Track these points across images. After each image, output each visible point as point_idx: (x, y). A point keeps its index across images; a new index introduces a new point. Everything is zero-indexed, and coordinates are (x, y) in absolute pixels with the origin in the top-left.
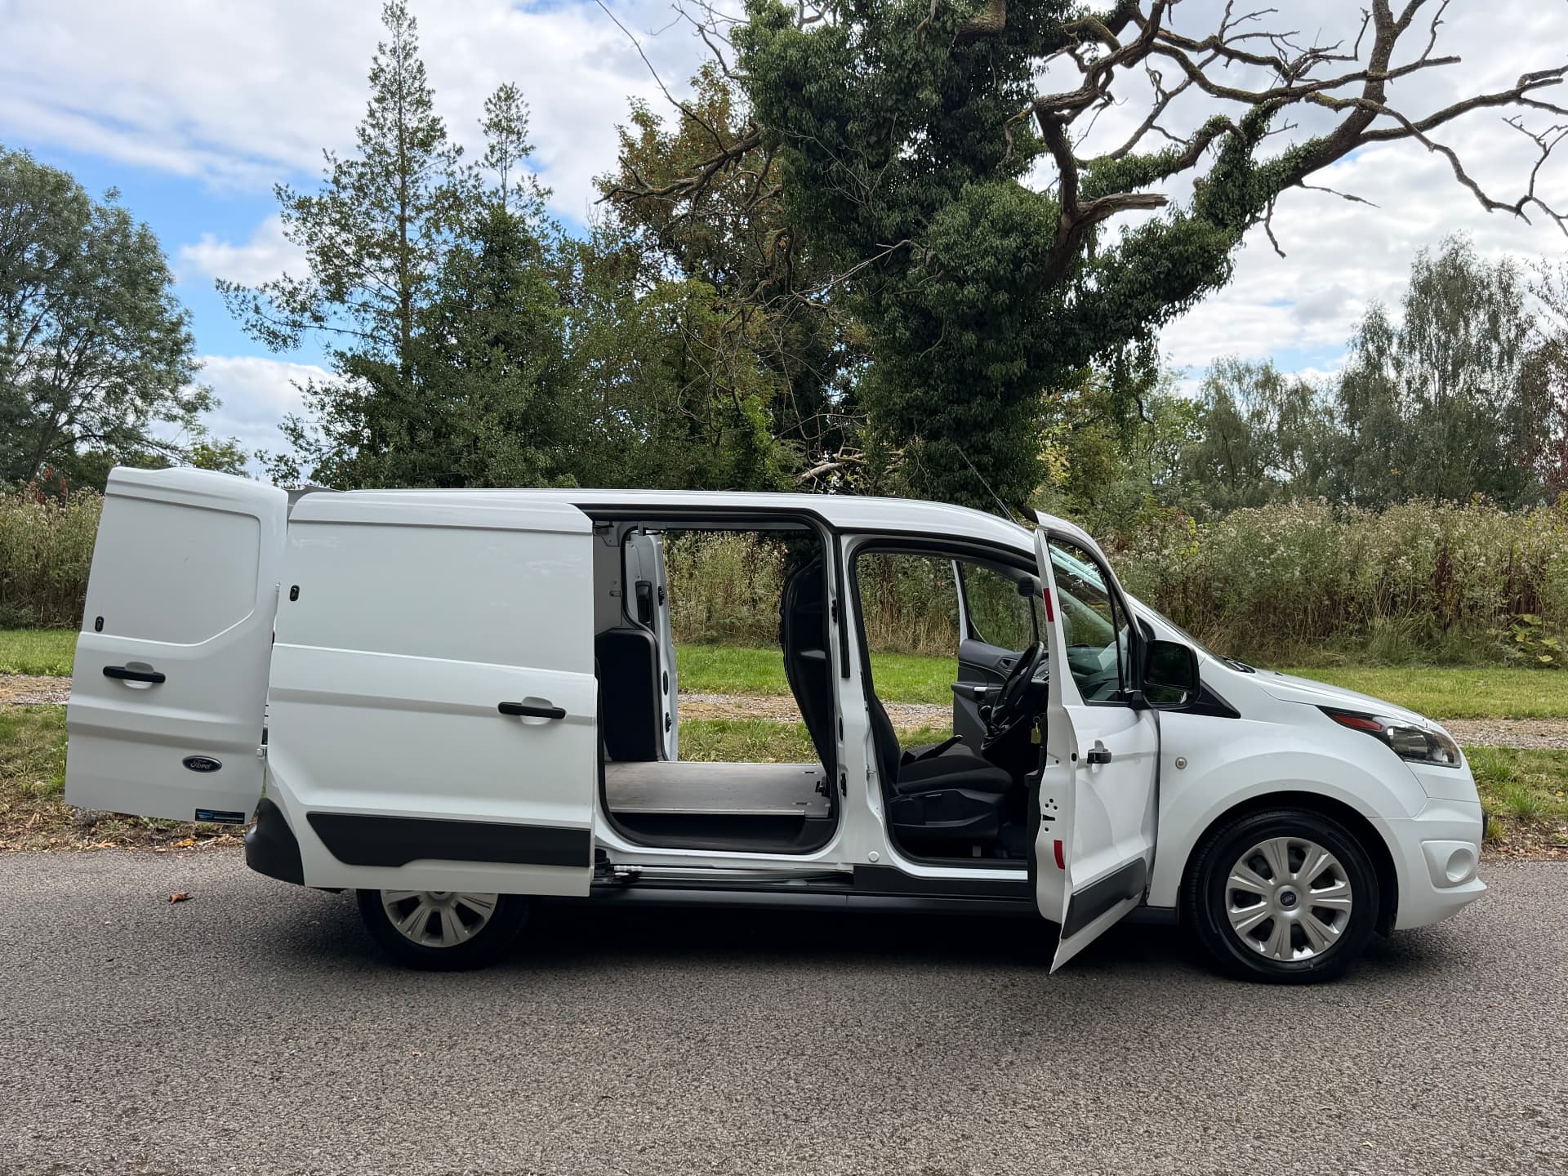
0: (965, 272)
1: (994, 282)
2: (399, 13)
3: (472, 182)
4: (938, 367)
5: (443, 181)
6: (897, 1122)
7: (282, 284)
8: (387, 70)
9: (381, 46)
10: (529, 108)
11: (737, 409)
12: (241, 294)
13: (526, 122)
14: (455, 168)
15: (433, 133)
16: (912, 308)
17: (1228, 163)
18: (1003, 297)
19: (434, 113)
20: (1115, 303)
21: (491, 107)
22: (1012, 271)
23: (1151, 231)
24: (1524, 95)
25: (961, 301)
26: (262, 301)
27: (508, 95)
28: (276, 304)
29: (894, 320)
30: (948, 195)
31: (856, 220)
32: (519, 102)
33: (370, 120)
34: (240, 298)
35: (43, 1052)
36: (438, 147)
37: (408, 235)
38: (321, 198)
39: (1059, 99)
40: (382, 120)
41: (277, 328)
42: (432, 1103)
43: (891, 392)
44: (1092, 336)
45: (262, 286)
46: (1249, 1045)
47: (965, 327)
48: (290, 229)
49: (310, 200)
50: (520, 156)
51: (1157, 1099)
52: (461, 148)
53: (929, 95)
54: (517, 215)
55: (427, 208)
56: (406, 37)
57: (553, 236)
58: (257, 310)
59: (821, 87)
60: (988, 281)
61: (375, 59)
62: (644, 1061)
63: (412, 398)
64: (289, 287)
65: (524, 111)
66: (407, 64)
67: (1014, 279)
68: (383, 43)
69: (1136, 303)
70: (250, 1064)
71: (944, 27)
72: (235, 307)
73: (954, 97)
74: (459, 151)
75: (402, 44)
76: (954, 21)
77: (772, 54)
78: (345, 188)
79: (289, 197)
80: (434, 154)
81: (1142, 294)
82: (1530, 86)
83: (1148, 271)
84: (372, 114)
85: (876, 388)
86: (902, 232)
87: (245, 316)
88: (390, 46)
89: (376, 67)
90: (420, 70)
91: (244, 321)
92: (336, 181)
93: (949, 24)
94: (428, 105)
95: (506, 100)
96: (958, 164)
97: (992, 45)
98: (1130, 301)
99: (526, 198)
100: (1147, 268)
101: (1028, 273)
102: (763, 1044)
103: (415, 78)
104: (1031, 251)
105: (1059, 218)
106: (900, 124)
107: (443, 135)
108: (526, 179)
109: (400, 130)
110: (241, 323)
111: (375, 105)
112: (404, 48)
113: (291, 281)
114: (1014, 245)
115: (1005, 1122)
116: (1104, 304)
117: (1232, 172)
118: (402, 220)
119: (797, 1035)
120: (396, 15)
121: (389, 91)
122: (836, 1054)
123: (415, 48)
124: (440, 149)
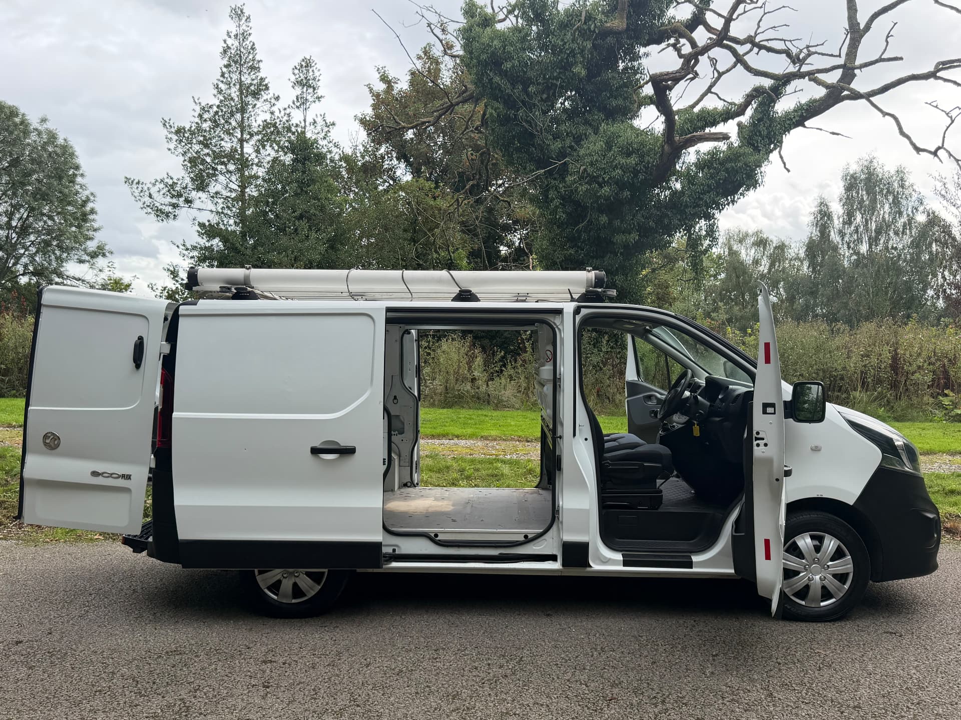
0: (603, 179)
1: (621, 185)
2: (239, 12)
3: (286, 118)
4: (584, 236)
5: (267, 117)
6: (656, 710)
7: (166, 180)
8: (232, 47)
9: (228, 33)
10: (321, 72)
11: (451, 259)
12: (140, 186)
13: (319, 80)
14: (275, 109)
15: (261, 87)
16: (568, 199)
17: (761, 113)
18: (626, 193)
19: (261, 74)
20: (693, 197)
21: (296, 71)
22: (632, 178)
23: (713, 154)
24: (938, 74)
25: (601, 195)
26: (154, 190)
27: (307, 64)
28: (162, 193)
29: (557, 207)
30: (590, 131)
31: (533, 145)
32: (314, 68)
33: (222, 79)
34: (140, 189)
35: (116, 671)
36: (265, 96)
37: (245, 150)
38: (191, 127)
39: (665, 75)
40: (229, 79)
41: (163, 207)
42: (368, 701)
43: (555, 251)
44: (679, 217)
45: (154, 181)
46: (850, 660)
47: (601, 211)
48: (172, 146)
49: (184, 128)
50: (315, 102)
51: (806, 694)
52: (278, 96)
53: (579, 70)
54: (313, 138)
55: (257, 134)
56: (244, 27)
57: (335, 152)
58: (150, 196)
59: (513, 64)
60: (617, 183)
61: (225, 41)
62: (489, 673)
63: (249, 252)
64: (170, 182)
65: (317, 74)
66: (244, 44)
67: (633, 182)
68: (230, 30)
69: (706, 197)
70: (247, 677)
71: (589, 29)
72: (136, 194)
73: (594, 71)
74: (277, 98)
75: (242, 31)
76: (595, 24)
77: (483, 44)
78: (205, 120)
79: (171, 126)
80: (261, 100)
81: (709, 192)
82: (942, 69)
83: (713, 178)
84: (223, 75)
85: (546, 249)
86: (562, 154)
87: (143, 200)
88: (234, 33)
89: (225, 45)
90: (253, 49)
91: (142, 203)
92: (200, 116)
93: (593, 26)
94: (258, 69)
95: (306, 67)
96: (596, 112)
97: (617, 40)
98: (701, 196)
99: (319, 128)
100: (712, 177)
101: (642, 179)
102: (558, 663)
103: (250, 53)
104: (644, 166)
105: (663, 146)
106: (562, 87)
107: (267, 88)
108: (319, 116)
109: (241, 86)
110: (140, 204)
111: (225, 70)
112: (243, 33)
113: (172, 178)
114: (634, 162)
115: (721, 710)
116: (686, 199)
117: (763, 118)
118: (242, 141)
119: (577, 657)
120: (238, 14)
121: (233, 61)
122: (605, 668)
123: (250, 34)
124: (265, 97)
